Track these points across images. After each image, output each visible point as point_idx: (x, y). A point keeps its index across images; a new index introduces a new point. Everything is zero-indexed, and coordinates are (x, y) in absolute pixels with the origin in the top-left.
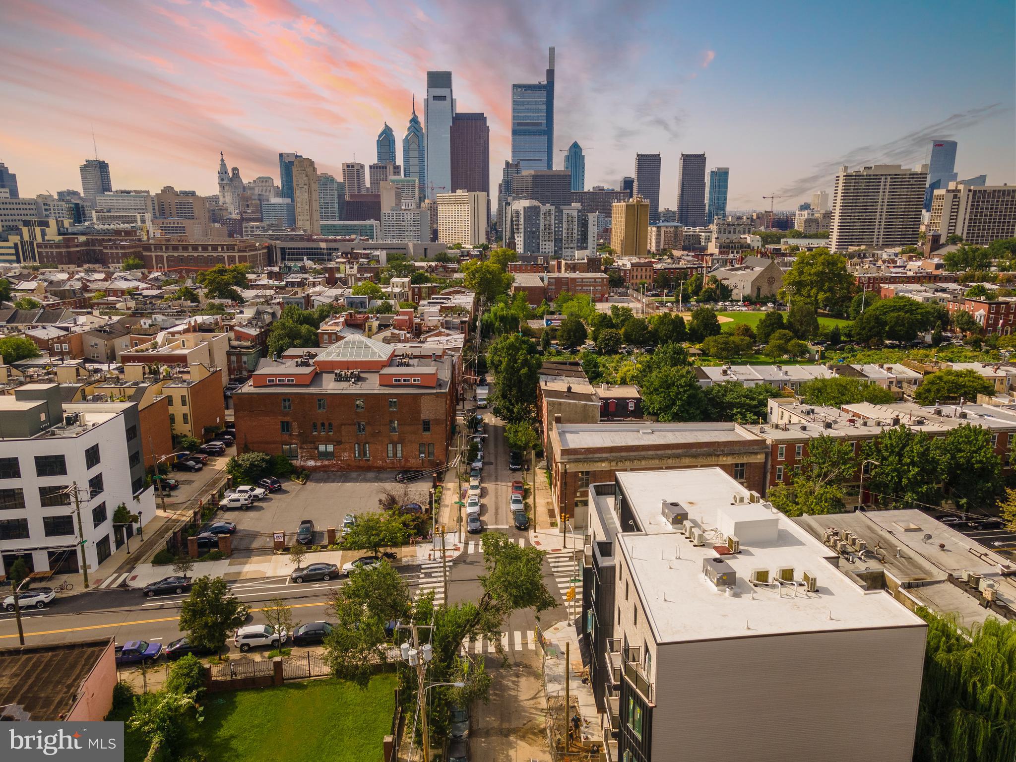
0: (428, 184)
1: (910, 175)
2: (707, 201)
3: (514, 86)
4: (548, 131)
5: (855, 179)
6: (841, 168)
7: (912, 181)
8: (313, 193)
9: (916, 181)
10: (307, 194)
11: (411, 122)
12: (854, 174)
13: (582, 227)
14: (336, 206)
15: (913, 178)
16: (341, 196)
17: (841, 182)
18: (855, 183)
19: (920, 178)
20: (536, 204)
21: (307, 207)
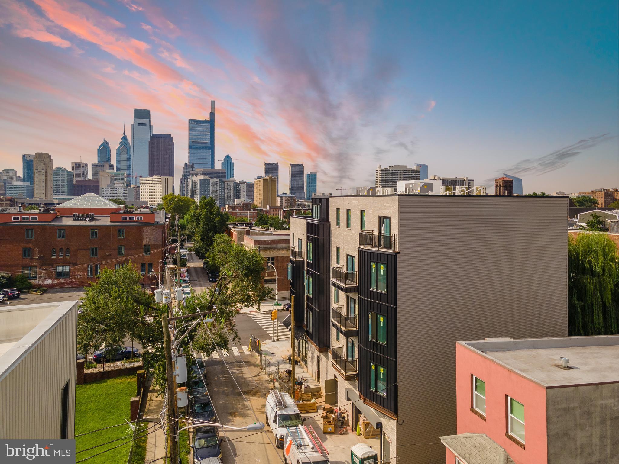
0: (133, 174)
1: (412, 171)
2: (305, 190)
3: (190, 120)
4: (211, 147)
5: (386, 172)
6: (378, 166)
7: (413, 174)
8: (49, 175)
9: (415, 174)
10: (44, 176)
11: (122, 139)
12: (385, 169)
13: (237, 192)
14: (66, 186)
15: (413, 173)
16: (70, 181)
17: (379, 173)
18: (386, 174)
19: (417, 173)
20: (207, 178)
21: (44, 185)
